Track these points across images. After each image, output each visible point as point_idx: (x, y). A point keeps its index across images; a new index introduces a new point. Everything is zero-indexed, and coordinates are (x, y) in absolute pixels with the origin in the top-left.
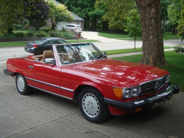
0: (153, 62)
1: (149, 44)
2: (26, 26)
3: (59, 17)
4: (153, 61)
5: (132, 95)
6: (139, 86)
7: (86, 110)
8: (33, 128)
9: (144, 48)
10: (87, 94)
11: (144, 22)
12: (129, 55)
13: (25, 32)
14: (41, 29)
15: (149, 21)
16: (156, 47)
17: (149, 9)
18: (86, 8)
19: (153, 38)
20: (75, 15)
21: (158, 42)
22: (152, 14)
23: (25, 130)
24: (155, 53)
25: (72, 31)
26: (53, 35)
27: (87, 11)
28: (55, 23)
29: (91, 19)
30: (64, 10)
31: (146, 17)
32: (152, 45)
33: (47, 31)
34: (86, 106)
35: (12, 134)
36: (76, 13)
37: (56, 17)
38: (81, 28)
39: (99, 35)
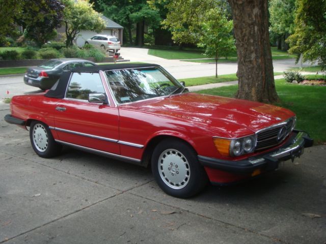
0: (257, 98)
1: (249, 68)
2: (20, 39)
3: (80, 21)
4: (257, 96)
5: (245, 149)
6: (255, 135)
7: (166, 177)
8: (80, 210)
9: (240, 74)
10: (167, 150)
11: (240, 31)
12: (209, 88)
13: (19, 50)
14: (46, 44)
15: (248, 29)
16: (262, 74)
17: (249, 9)
18: (126, 7)
19: (257, 57)
20: (108, 20)
21: (265, 64)
22: (253, 16)
23: (66, 214)
24: (259, 83)
25: (103, 47)
26: (70, 55)
27: (128, 12)
28: (72, 33)
29: (135, 25)
30: (89, 9)
31: (244, 22)
32: (255, 70)
33: (58, 48)
34: (165, 170)
35: (46, 222)
36: (108, 15)
37: (74, 23)
38: (118, 41)
39: (149, 53)
